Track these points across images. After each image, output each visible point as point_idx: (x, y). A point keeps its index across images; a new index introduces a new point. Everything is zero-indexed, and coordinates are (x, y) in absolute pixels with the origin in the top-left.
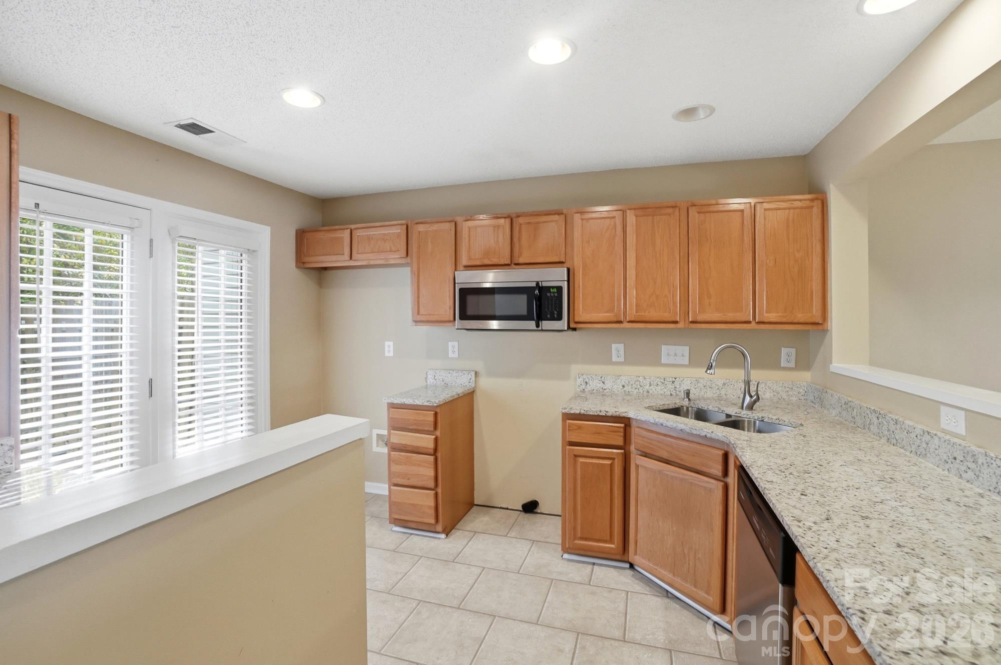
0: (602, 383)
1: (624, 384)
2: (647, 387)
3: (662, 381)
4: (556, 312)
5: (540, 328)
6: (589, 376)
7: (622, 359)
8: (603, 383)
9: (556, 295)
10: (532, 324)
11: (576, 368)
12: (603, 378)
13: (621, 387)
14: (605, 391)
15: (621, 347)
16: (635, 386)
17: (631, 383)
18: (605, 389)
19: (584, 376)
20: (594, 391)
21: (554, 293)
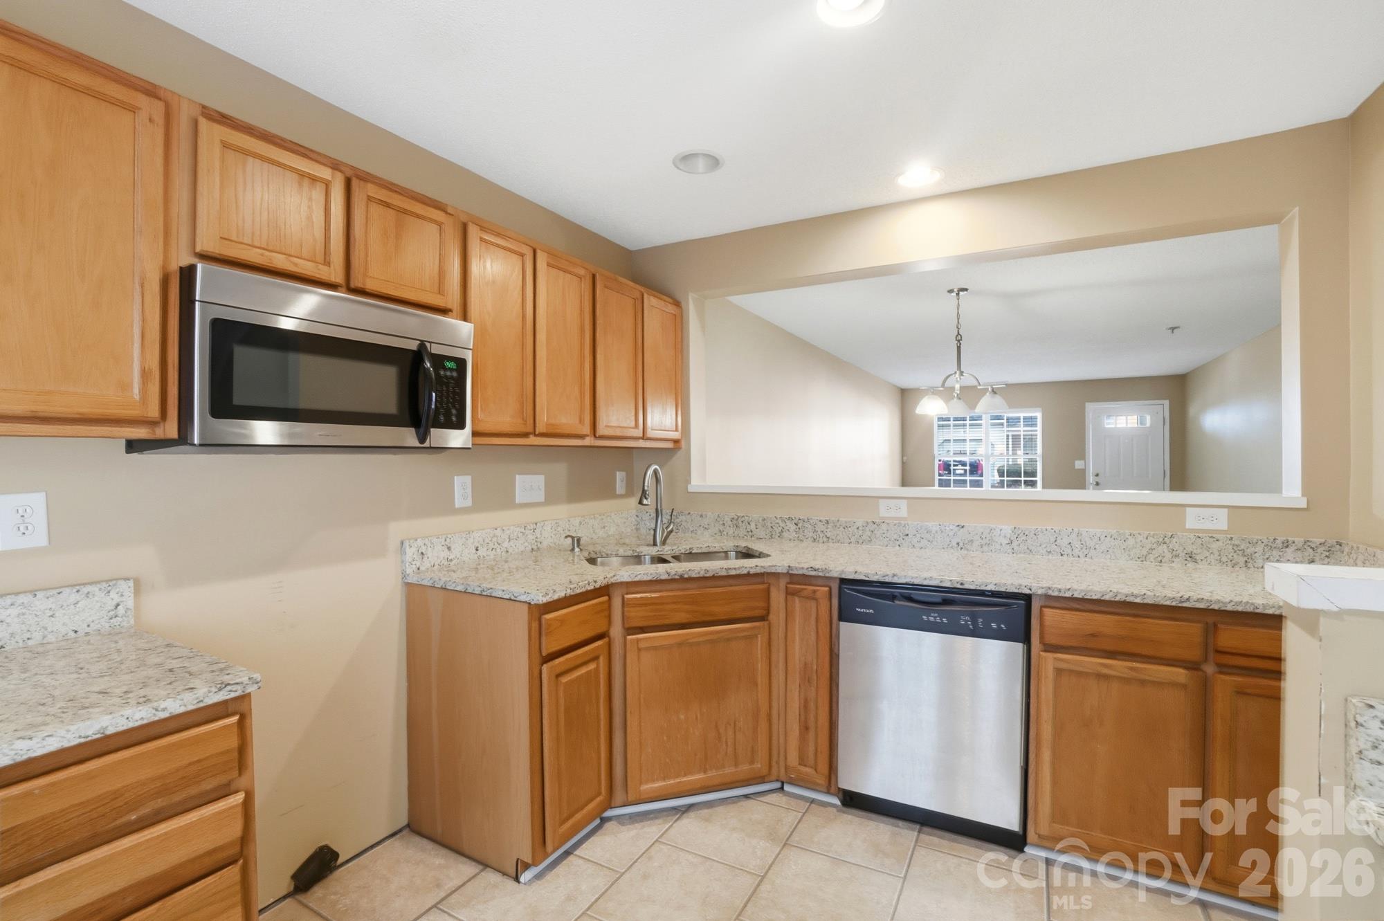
0: (447, 550)
1: (477, 545)
2: (506, 544)
3: (523, 530)
4: (454, 411)
5: (427, 444)
6: (426, 541)
7: (469, 503)
8: (449, 548)
9: (455, 374)
10: (408, 436)
11: (398, 529)
12: (448, 540)
13: (474, 551)
14: (452, 564)
15: (468, 479)
16: (491, 545)
17: (487, 541)
18: (451, 560)
19: (420, 542)
20: (436, 567)
21: (451, 370)
